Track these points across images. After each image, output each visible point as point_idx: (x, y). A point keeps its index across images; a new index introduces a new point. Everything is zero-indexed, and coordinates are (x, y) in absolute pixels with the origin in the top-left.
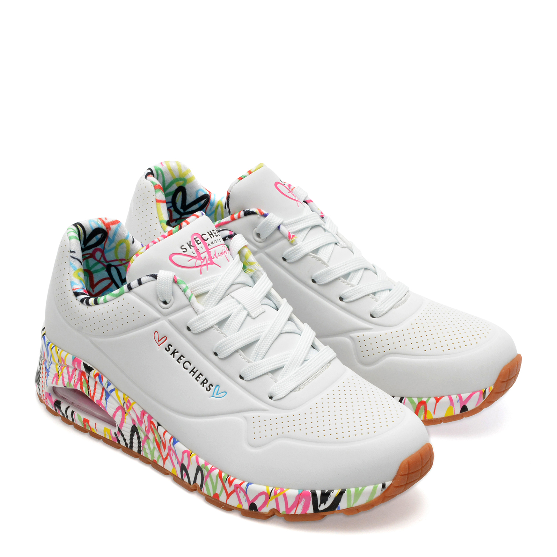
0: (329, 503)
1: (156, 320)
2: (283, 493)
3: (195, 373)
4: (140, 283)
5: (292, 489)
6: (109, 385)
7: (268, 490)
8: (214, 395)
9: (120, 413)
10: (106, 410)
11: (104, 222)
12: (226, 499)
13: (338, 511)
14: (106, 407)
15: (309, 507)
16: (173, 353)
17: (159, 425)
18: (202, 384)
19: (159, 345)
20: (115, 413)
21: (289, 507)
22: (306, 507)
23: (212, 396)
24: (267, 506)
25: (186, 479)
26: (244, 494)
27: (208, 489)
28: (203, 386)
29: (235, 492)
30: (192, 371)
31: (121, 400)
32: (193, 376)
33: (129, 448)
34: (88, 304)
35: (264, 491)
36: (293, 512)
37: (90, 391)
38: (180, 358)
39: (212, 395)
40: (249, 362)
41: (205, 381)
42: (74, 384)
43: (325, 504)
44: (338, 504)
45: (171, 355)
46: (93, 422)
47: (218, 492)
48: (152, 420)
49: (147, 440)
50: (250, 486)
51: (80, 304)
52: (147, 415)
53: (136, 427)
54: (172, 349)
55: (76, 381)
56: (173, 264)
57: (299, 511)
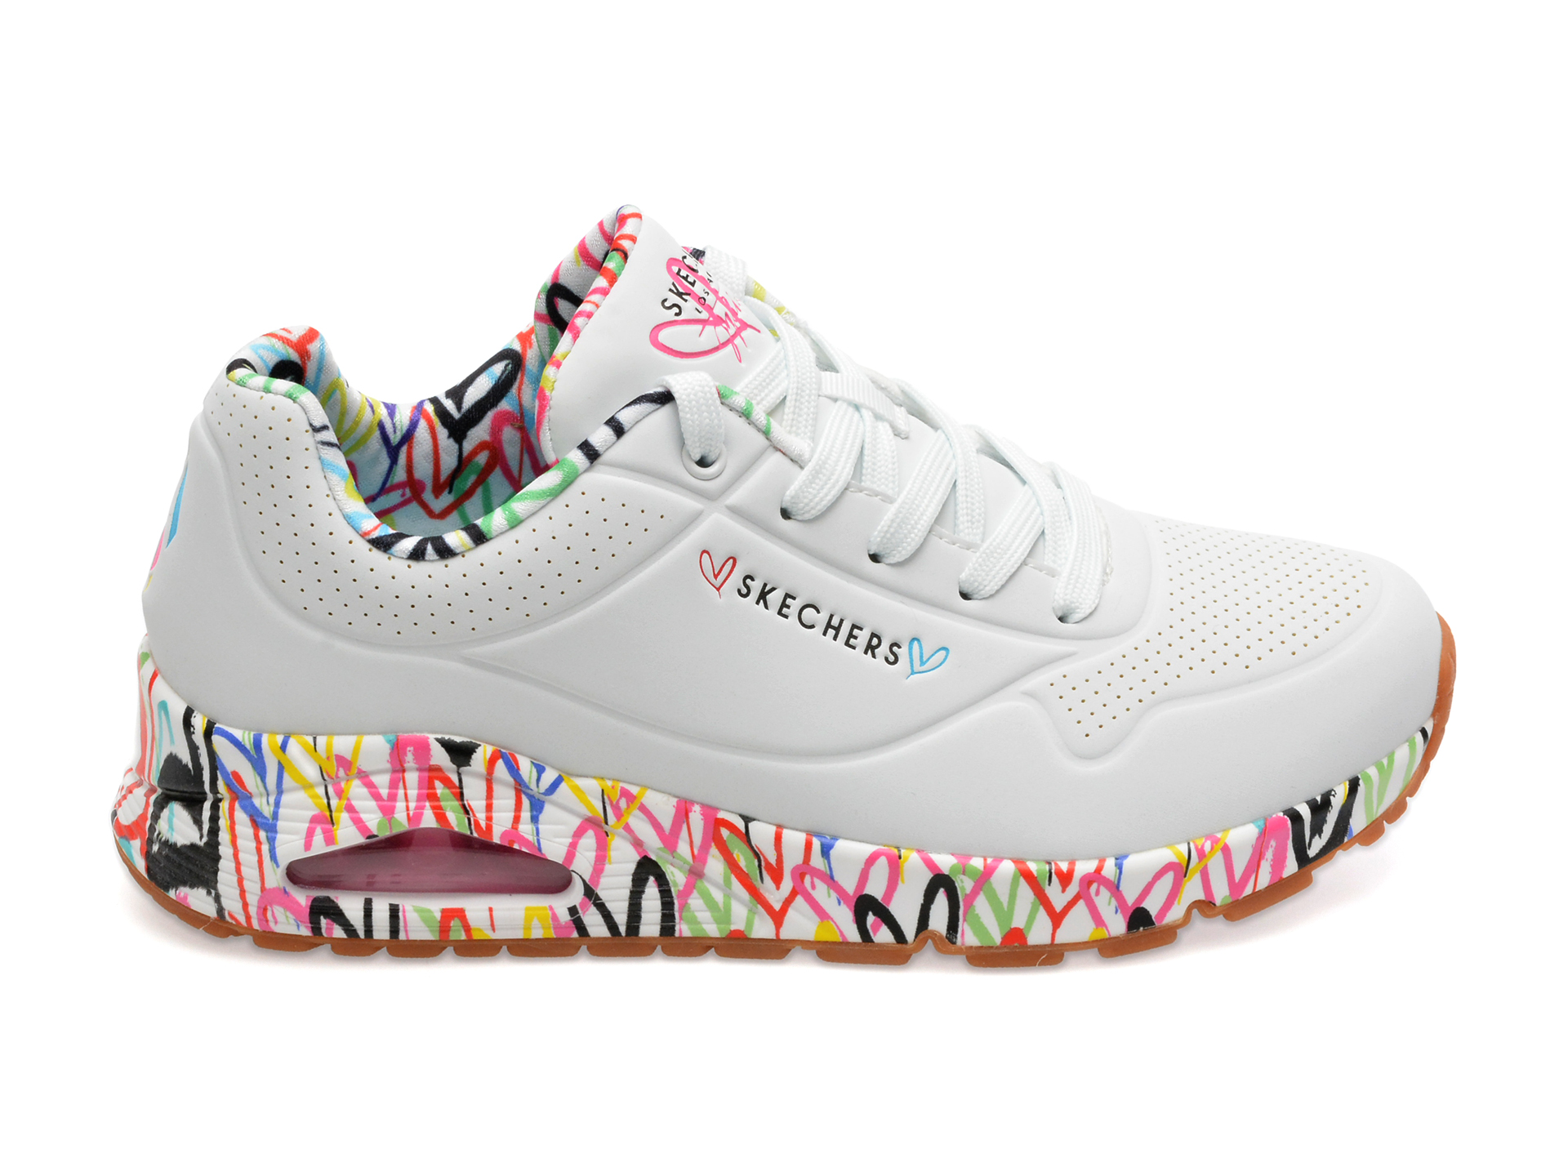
0: (1328, 829)
1: (694, 518)
2: (1221, 845)
3: (837, 629)
4: (619, 430)
5: (1236, 827)
6: (540, 770)
7: (1178, 854)
8: (917, 667)
9: (589, 841)
10: (540, 849)
11: (288, 340)
12: (1051, 932)
13: (1351, 840)
14: (538, 841)
15: (1285, 858)
16: (763, 596)
17: (747, 820)
18: (870, 652)
19: (718, 589)
20: (573, 846)
21: (1237, 881)
22: (1278, 864)
23: (912, 674)
24: (1179, 901)
25: (884, 936)
26: (1112, 893)
27: (980, 929)
28: (874, 656)
29: (1081, 898)
30: (829, 625)
31: (590, 798)
32: (835, 638)
33: (623, 934)
34: (445, 552)
35: (1170, 861)
36: (1248, 890)
37: (474, 816)
38: (784, 605)
39: (910, 671)
40: (969, 546)
41: (875, 641)
42: (408, 814)
43: (1320, 836)
44: (1348, 823)
45: (758, 603)
46: (476, 908)
47: (1018, 922)
48: (721, 815)
49: (699, 884)
50: (1127, 863)
51: (409, 567)
52: (697, 808)
53: (651, 860)
54: (756, 587)
55: (412, 805)
56: (669, 354)
57: (1264, 879)
